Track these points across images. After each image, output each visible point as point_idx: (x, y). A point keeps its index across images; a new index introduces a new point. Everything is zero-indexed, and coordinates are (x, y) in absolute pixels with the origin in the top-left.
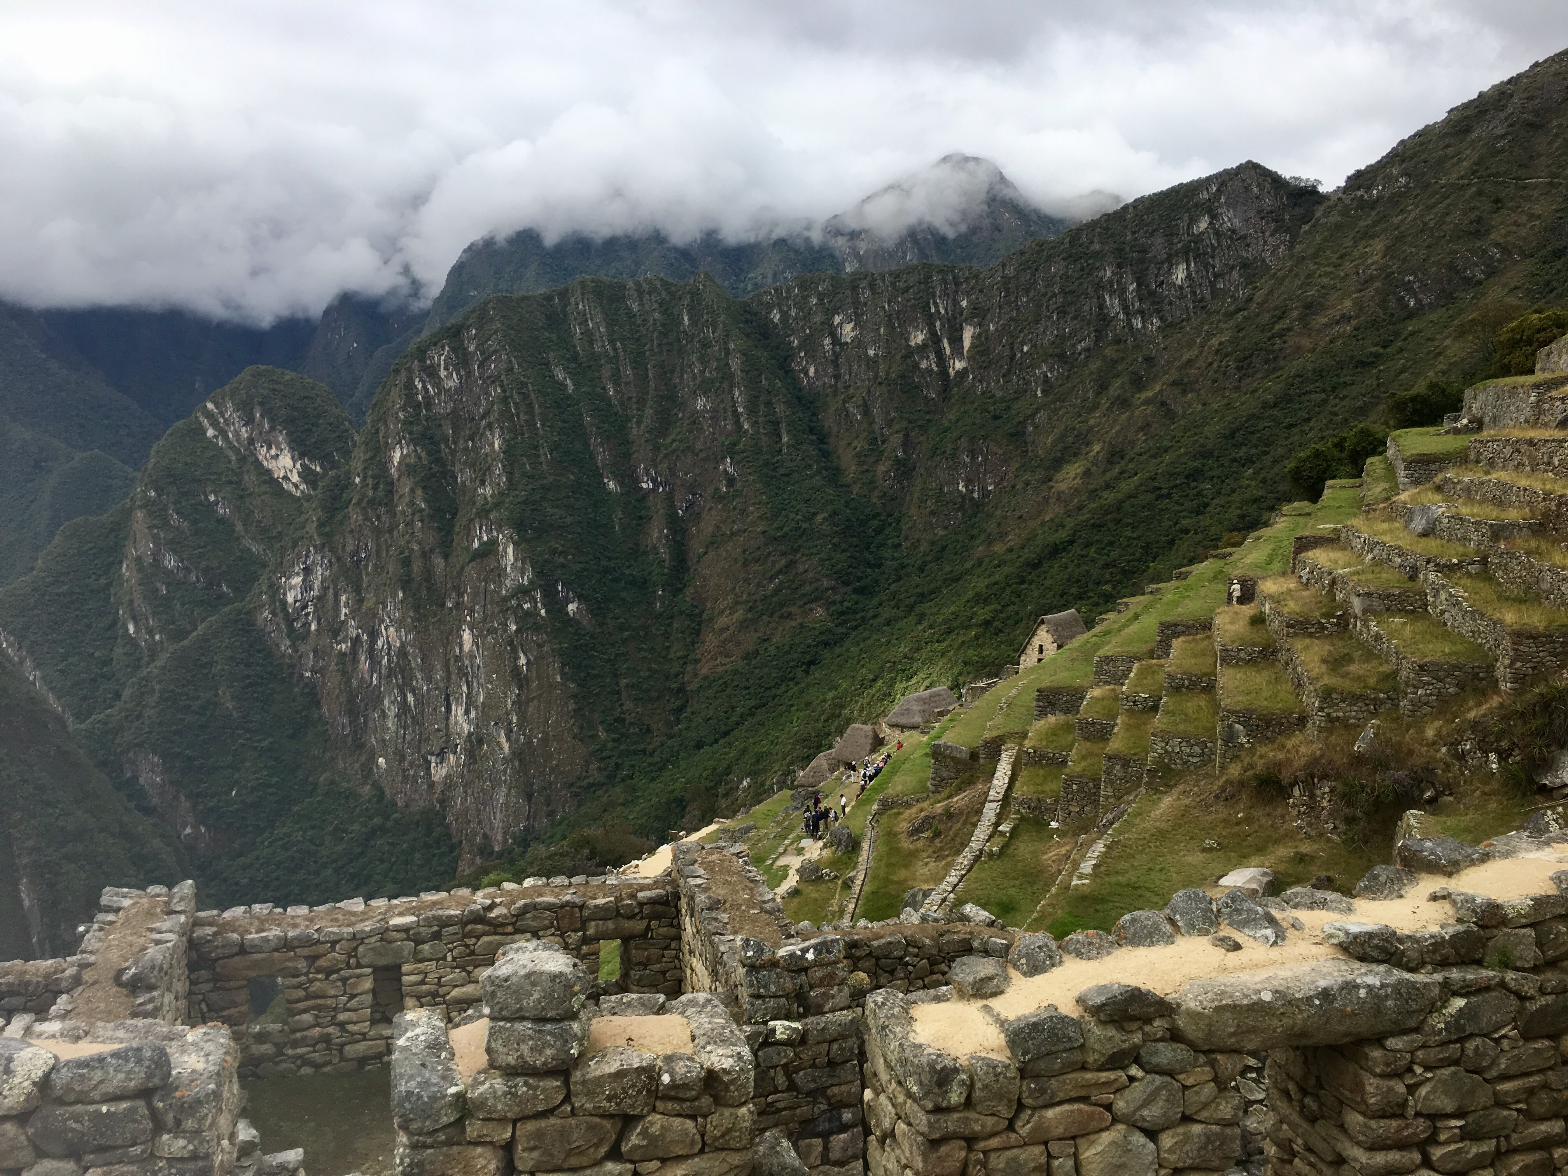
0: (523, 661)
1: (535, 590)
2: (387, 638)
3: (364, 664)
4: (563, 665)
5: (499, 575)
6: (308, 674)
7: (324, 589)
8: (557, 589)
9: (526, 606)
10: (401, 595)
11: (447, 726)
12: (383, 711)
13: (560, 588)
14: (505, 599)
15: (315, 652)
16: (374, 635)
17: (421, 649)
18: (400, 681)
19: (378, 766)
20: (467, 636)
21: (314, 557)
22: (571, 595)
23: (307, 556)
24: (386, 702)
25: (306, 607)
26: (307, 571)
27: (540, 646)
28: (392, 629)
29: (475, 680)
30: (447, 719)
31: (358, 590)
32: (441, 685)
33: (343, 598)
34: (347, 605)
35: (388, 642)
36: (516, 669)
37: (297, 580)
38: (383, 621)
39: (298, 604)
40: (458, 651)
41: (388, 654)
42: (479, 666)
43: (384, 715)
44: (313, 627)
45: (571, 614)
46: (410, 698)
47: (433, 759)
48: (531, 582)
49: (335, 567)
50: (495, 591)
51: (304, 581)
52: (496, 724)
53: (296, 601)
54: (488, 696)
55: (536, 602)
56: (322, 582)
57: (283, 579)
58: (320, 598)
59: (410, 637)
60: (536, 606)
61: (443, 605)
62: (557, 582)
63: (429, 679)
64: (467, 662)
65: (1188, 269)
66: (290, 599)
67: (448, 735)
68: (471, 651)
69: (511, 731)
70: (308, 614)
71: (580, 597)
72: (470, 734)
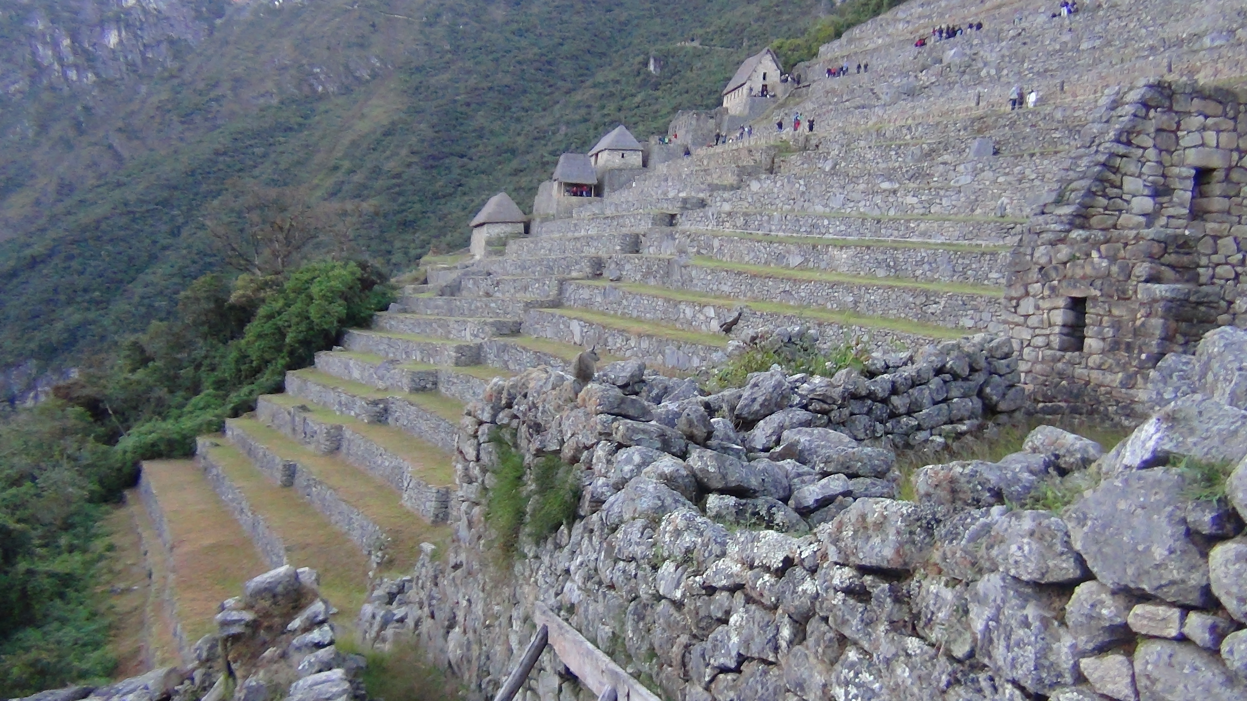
65: (120, 35)
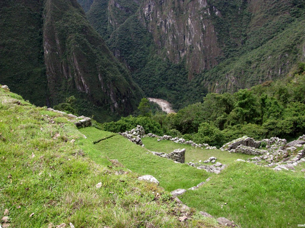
0: (204, 27)
1: (207, 8)
2: (169, 22)
3: (163, 28)
4: (215, 28)
5: (198, 5)
6: (150, 31)
7: (154, 10)
8: (213, 8)
9: (205, 13)
10: (172, 11)
11: (184, 43)
12: (169, 40)
13: (214, 8)
14: (199, 11)
15: (152, 26)
16: (166, 21)
17: (178, 25)
18: (173, 33)
19: (167, 53)
20: (189, 21)
21: (151, 3)
22: (217, 10)
23: (149, 3)
24: (169, 38)
25: (149, 15)
26: (149, 6)
27: (209, 23)
28: (170, 20)
29: (191, 32)
30: (184, 42)
31: (162, 10)
32: (183, 33)
33: (158, 12)
34: (159, 14)
35: (169, 23)
36: (203, 29)
37: (147, 9)
38: (168, 18)
39: (147, 15)
40: (187, 25)
41: (169, 26)
42: (192, 29)
43: (169, 41)
44: (151, 20)
45: (217, 15)
46: (175, 37)
47: (181, 51)
48: (206, 6)
49: (156, 5)
50: (197, 9)
51: (149, 9)
52: (197, 43)
53: (147, 14)
54: (195, 36)
55: (208, 11)
56: (153, 9)
57: (144, 9)
58: (153, 13)
59: (175, 21)
60: (208, 13)
61: (183, 13)
62: (213, 6)
63: (180, 32)
64: (189, 28)
66: (145, 13)
67: (184, 46)
68: (190, 25)
69: (201, 45)
70: (149, 17)
71: (219, 10)
72: (190, 46)
